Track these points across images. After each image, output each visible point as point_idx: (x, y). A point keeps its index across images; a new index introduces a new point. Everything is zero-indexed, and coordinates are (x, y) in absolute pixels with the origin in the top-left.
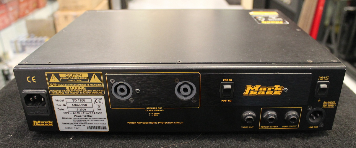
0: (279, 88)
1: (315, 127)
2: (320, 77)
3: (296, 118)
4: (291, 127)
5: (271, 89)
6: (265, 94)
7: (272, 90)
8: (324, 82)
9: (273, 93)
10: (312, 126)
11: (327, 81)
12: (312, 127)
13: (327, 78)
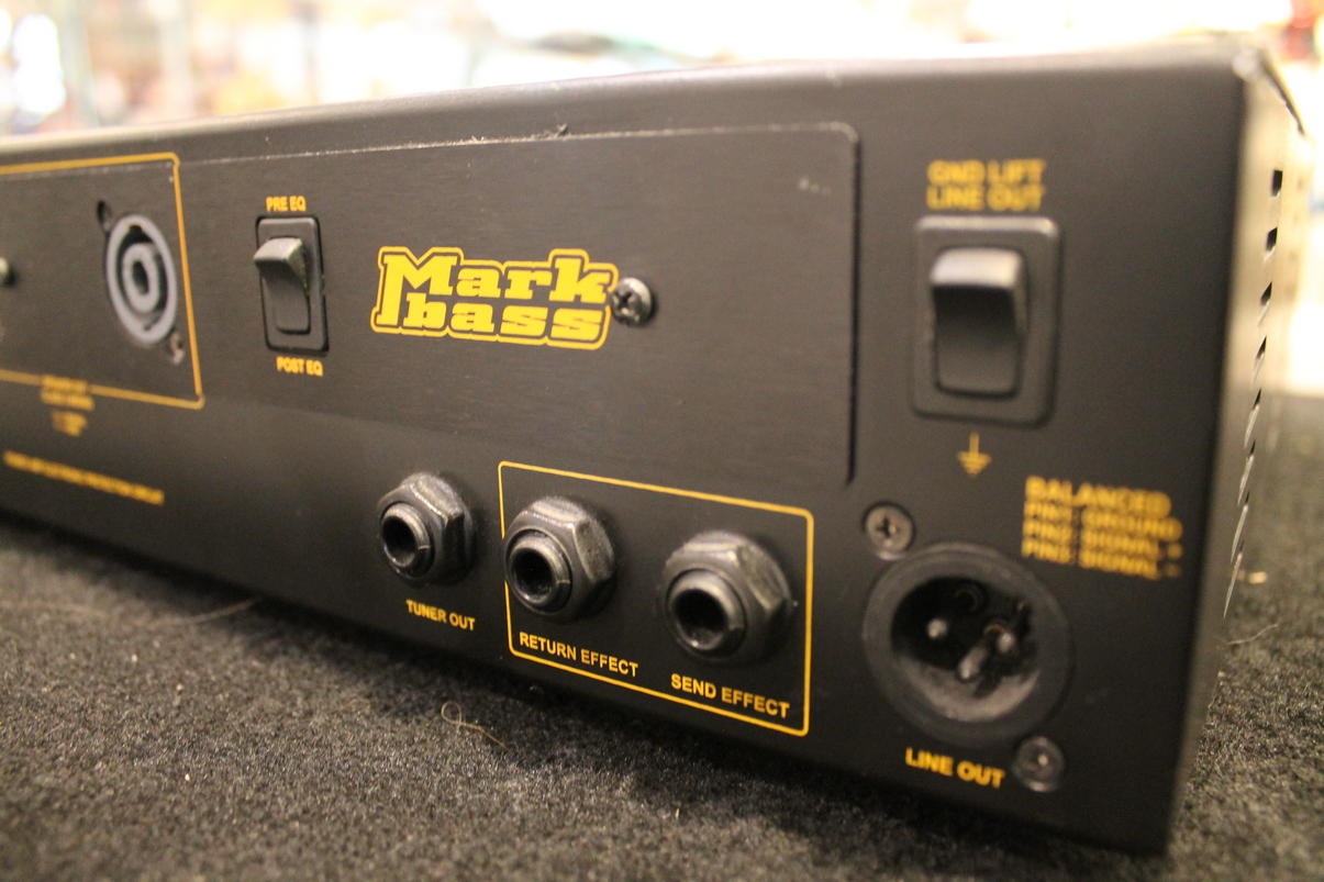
0: (582, 275)
1: (971, 772)
2: (940, 172)
3: (728, 605)
4: (739, 708)
5: (533, 285)
6: (497, 331)
7: (540, 296)
8: (978, 223)
9: (549, 323)
10: (936, 749)
11: (1027, 213)
12: (941, 764)
13: (1024, 181)
